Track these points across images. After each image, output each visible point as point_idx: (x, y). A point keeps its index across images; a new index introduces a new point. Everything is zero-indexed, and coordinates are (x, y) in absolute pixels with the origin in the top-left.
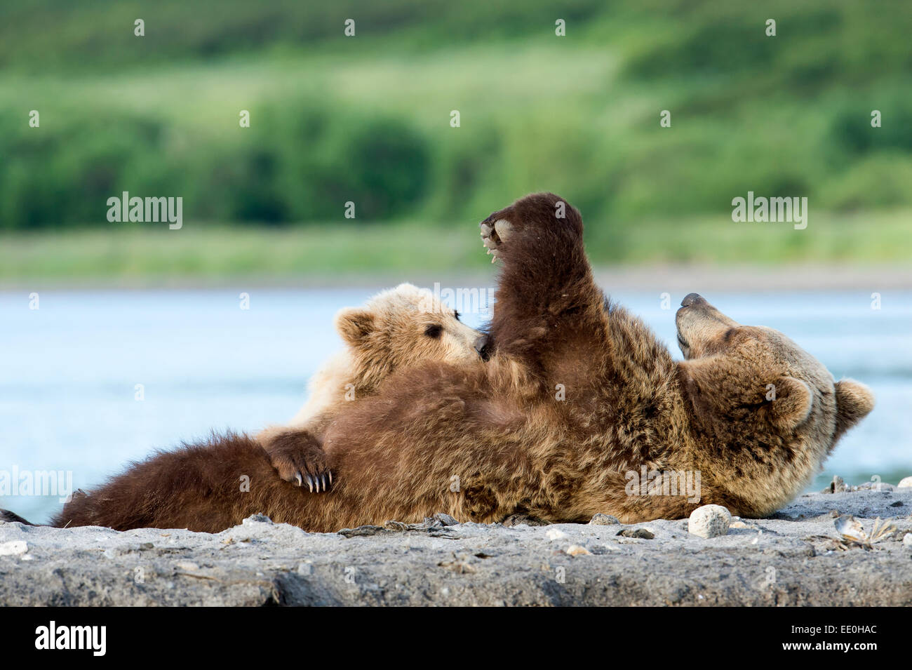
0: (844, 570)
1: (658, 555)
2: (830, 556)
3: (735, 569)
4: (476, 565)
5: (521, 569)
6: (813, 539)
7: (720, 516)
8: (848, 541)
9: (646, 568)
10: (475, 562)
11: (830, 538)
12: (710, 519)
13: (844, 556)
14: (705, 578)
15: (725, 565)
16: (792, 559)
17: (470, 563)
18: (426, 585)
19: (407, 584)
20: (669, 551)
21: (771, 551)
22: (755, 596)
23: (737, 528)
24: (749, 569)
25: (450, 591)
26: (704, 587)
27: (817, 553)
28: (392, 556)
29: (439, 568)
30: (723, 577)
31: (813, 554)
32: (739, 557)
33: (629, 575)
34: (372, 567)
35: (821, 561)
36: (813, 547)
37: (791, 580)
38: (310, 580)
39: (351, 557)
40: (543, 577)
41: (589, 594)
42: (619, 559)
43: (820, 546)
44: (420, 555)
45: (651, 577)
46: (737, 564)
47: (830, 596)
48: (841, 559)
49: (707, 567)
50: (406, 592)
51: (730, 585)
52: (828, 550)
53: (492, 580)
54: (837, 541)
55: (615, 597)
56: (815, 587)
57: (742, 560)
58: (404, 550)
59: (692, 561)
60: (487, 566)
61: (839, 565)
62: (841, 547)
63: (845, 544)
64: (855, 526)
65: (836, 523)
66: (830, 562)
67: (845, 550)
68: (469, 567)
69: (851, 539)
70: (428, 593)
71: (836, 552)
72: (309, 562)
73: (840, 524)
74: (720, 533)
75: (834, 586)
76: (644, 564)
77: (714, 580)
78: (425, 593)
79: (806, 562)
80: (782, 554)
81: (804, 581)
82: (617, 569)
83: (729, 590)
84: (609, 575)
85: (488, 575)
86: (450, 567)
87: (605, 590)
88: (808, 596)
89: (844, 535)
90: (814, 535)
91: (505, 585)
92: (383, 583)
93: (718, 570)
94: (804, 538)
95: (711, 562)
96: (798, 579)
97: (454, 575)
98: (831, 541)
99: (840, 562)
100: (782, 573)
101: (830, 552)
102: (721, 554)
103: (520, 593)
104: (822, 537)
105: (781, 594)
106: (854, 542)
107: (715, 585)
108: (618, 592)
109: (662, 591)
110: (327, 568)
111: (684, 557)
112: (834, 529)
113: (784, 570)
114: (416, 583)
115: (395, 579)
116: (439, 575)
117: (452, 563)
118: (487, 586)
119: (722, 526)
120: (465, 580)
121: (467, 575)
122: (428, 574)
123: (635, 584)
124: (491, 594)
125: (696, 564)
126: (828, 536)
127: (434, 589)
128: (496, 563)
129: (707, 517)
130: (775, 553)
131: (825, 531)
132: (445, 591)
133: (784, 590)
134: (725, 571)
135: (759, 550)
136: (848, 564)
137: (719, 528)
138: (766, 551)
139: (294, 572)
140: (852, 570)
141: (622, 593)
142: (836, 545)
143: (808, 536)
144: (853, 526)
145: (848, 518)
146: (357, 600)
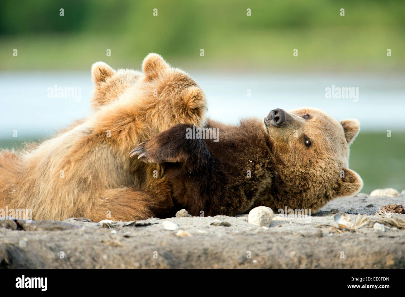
0: (340, 245)
1: (231, 236)
2: (332, 236)
3: (276, 245)
4: (124, 242)
5: (150, 245)
6: (322, 226)
7: (267, 213)
8: (342, 228)
9: (223, 244)
10: (123, 240)
11: (331, 226)
12: (261, 215)
13: (339, 237)
14: (258, 250)
15: (270, 242)
16: (309, 238)
17: (120, 241)
18: (94, 253)
19: (83, 253)
20: (237, 234)
21: (296, 234)
22: (288, 260)
23: (277, 220)
24: (284, 244)
25: (108, 257)
26: (257, 255)
27: (324, 235)
28: (74, 236)
29: (102, 244)
30: (269, 249)
31: (321, 235)
32: (278, 237)
33: (213, 248)
34: (62, 243)
35: (326, 240)
36: (321, 231)
37: (308, 250)
38: (26, 250)
39: (50, 237)
40: (163, 249)
41: (190, 258)
42: (207, 238)
43: (325, 231)
44: (91, 236)
45: (227, 249)
46: (277, 242)
47: (331, 260)
48: (338, 238)
49: (259, 243)
50: (83, 258)
51: (273, 253)
52: (330, 233)
53: (133, 251)
54: (335, 228)
55: (205, 260)
56: (322, 255)
57: (280, 240)
58: (81, 233)
59: (251, 240)
60: (129, 242)
61: (336, 242)
62: (337, 232)
63: (340, 229)
64: (346, 219)
65: (335, 217)
66: (331, 240)
67: (340, 233)
68: (120, 243)
69: (344, 226)
70: (96, 259)
71: (335, 234)
72: (25, 239)
73: (337, 218)
74: (267, 223)
75: (334, 254)
76: (222, 241)
77: (263, 251)
78: (93, 259)
79: (317, 240)
80: (303, 236)
81: (316, 251)
82: (207, 245)
83: (273, 256)
84: (201, 248)
85: (131, 248)
86: (108, 243)
87: (199, 257)
88: (319, 260)
89: (339, 224)
90: (323, 224)
91: (140, 254)
92: (69, 252)
93: (266, 245)
94: (316, 226)
95: (261, 240)
96: (313, 250)
97: (110, 248)
98: (332, 227)
99: (337, 240)
100: (303, 247)
101: (331, 234)
102: (268, 235)
103: (149, 259)
104: (327, 225)
105: (303, 259)
106: (345, 228)
107: (264, 254)
108: (207, 258)
109: (233, 257)
110: (36, 243)
111: (246, 237)
112: (333, 220)
113: (305, 245)
114: (87, 253)
115: (76, 249)
116: (101, 248)
117: (109, 241)
118: (131, 254)
119: (268, 219)
120: (117, 251)
121: (118, 248)
122: (95, 247)
123: (216, 253)
124: (133, 259)
125: (253, 242)
126: (330, 224)
127: (98, 256)
128: (135, 241)
129: (259, 214)
130: (299, 235)
131: (328, 222)
132: (105, 257)
133: (304, 257)
134: (270, 245)
135: (290, 233)
136: (342, 241)
137: (266, 220)
138: (294, 234)
139: (16, 245)
140: (344, 245)
141: (210, 258)
142: (334, 230)
143: (319, 225)
144: (344, 219)
145: (341, 214)
146: (53, 262)
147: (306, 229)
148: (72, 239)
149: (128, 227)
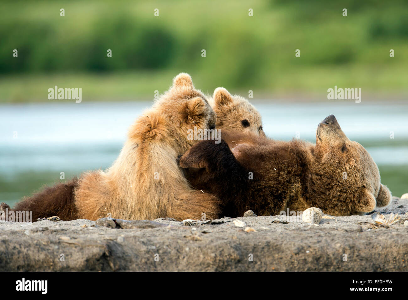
0: (376, 238)
1: (288, 232)
2: (369, 231)
3: (324, 238)
4: (202, 237)
5: (223, 239)
6: (361, 223)
7: (317, 213)
8: (378, 225)
9: (282, 238)
10: (202, 235)
11: (369, 223)
12: (312, 214)
13: (376, 232)
14: (310, 242)
15: (320, 236)
16: (351, 233)
17: (199, 236)
18: (178, 246)
19: (169, 246)
20: (293, 230)
21: (341, 229)
22: (334, 250)
23: (325, 218)
24: (331, 238)
25: (190, 249)
26: (310, 247)
27: (363, 230)
28: (162, 233)
29: (184, 238)
30: (319, 242)
31: (361, 231)
32: (326, 232)
33: (275, 241)
34: (152, 238)
35: (365, 234)
36: (361, 227)
37: (351, 243)
38: (123, 244)
39: (142, 234)
40: (234, 242)
41: (256, 249)
42: (269, 233)
43: (364, 227)
44: (175, 232)
45: (285, 242)
46: (326, 236)
47: (370, 250)
48: (375, 233)
49: (311, 237)
50: (169, 250)
51: (322, 245)
52: (368, 229)
53: (209, 244)
54: (373, 225)
55: (268, 251)
56: (362, 247)
57: (328, 234)
58: (168, 230)
59: (304, 234)
60: (207, 237)
61: (373, 236)
62: (374, 227)
63: (377, 225)
64: (381, 217)
65: (372, 216)
66: (369, 235)
67: (376, 229)
68: (199, 238)
69: (379, 223)
70: (179, 250)
71: (372, 229)
72: (123, 236)
73: (374, 216)
74: (317, 221)
75: (371, 245)
76: (281, 236)
77: (314, 243)
78: (178, 250)
79: (358, 234)
80: (346, 231)
81: (357, 244)
82: (269, 239)
83: (322, 248)
84: (265, 241)
85: (208, 242)
86: (190, 238)
87: (263, 248)
88: (359, 250)
89: (376, 222)
90: (362, 221)
91: (215, 246)
92: (158, 245)
93: (316, 238)
94: (357, 223)
95: (313, 235)
96: (354, 242)
97: (191, 242)
98: (370, 224)
99: (374, 234)
100: (346, 240)
101: (369, 230)
102: (318, 231)
103: (223, 250)
104: (366, 222)
105: (347, 250)
106: (381, 225)
107: (315, 245)
108: (269, 249)
109: (290, 249)
110: (131, 239)
111: (300, 232)
112: (371, 219)
113: (348, 239)
114: (173, 246)
115: (164, 243)
116: (184, 242)
117: (190, 236)
118: (207, 246)
119: (318, 218)
120: (197, 244)
121: (197, 242)
122: (179, 241)
123: (277, 245)
124: (209, 251)
125: (306, 236)
126: (368, 222)
127: (181, 248)
128: (211, 236)
129: (311, 213)
130: (343, 230)
131: (367, 220)
132: (187, 249)
133: (347, 248)
134: (320, 239)
135: (336, 229)
136: (378, 235)
137: (317, 218)
138: (339, 229)
139: (115, 241)
140: (380, 238)
141: (271, 249)
142: (372, 226)
143: (359, 222)
144: (380, 217)
145: (377, 213)
146: (145, 254)
147: (349, 226)
148: (161, 235)
149: (205, 225)
